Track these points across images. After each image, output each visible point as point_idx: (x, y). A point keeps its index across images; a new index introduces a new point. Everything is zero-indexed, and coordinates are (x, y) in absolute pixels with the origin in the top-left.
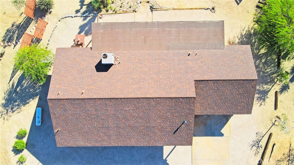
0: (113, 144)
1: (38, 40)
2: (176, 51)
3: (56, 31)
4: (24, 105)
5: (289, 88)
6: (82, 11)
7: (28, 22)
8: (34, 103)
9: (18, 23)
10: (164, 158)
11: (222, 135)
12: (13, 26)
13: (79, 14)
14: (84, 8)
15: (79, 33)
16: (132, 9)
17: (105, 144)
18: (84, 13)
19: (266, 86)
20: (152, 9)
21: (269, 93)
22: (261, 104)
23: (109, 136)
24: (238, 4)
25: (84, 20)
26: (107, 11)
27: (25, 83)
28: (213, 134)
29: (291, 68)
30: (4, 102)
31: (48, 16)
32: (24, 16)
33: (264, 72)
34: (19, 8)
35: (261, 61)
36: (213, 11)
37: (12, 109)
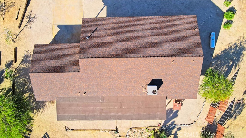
0: (148, 18)
1: (213, 105)
2: (96, 96)
3: (198, 112)
4: (226, 50)
5: (6, 65)
6: (175, 129)
7: (222, 121)
8: (217, 51)
9: (231, 120)
10: (106, 6)
11: (59, 26)
12: (236, 117)
13: (178, 127)
14: (174, 132)
15: (178, 111)
17: (155, 18)
18: (173, 128)
19: (24, 67)
20: (117, 131)
21: (21, 61)
22: (28, 52)
23: (151, 24)
24: (46, 133)
25: (174, 122)
26: (154, 129)
27: (225, 68)
28: (66, 27)
29: (4, 81)
30: (244, 52)
31: (205, 125)
33: (26, 78)
35: (28, 87)
36: (67, 128)
37: (236, 46)
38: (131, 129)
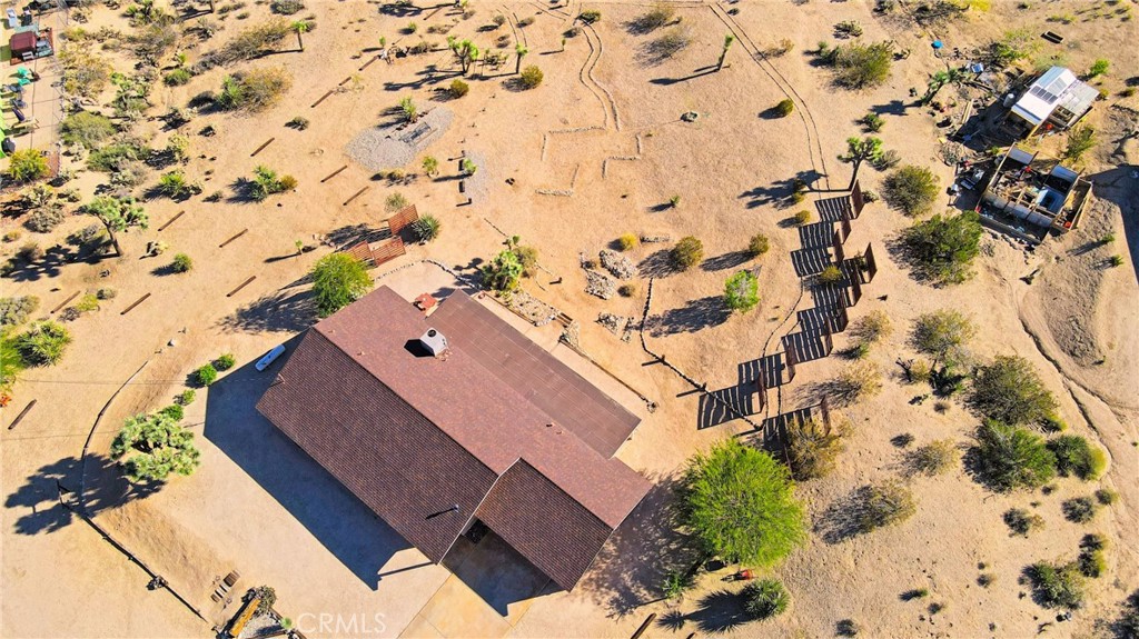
1: (373, 264)
2: (536, 408)
3: (405, 270)
4: (269, 330)
6: (464, 272)
7: (383, 235)
9: (369, 227)
12: (359, 227)
13: (457, 273)
14: (471, 271)
15: (434, 295)
16: (533, 318)
17: (319, 457)
18: (466, 276)
19: (645, 592)
20: (562, 339)
21: (640, 608)
24: (699, 428)
25: (456, 284)
26: (498, 296)
27: (300, 305)
28: (489, 599)
30: (247, 308)
31: (415, 246)
32: (386, 224)
33: (659, 567)
34: (388, 211)
35: (668, 544)
36: (650, 408)
37: (248, 324)
38: (535, 323)
